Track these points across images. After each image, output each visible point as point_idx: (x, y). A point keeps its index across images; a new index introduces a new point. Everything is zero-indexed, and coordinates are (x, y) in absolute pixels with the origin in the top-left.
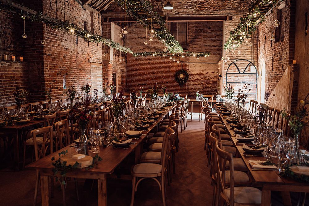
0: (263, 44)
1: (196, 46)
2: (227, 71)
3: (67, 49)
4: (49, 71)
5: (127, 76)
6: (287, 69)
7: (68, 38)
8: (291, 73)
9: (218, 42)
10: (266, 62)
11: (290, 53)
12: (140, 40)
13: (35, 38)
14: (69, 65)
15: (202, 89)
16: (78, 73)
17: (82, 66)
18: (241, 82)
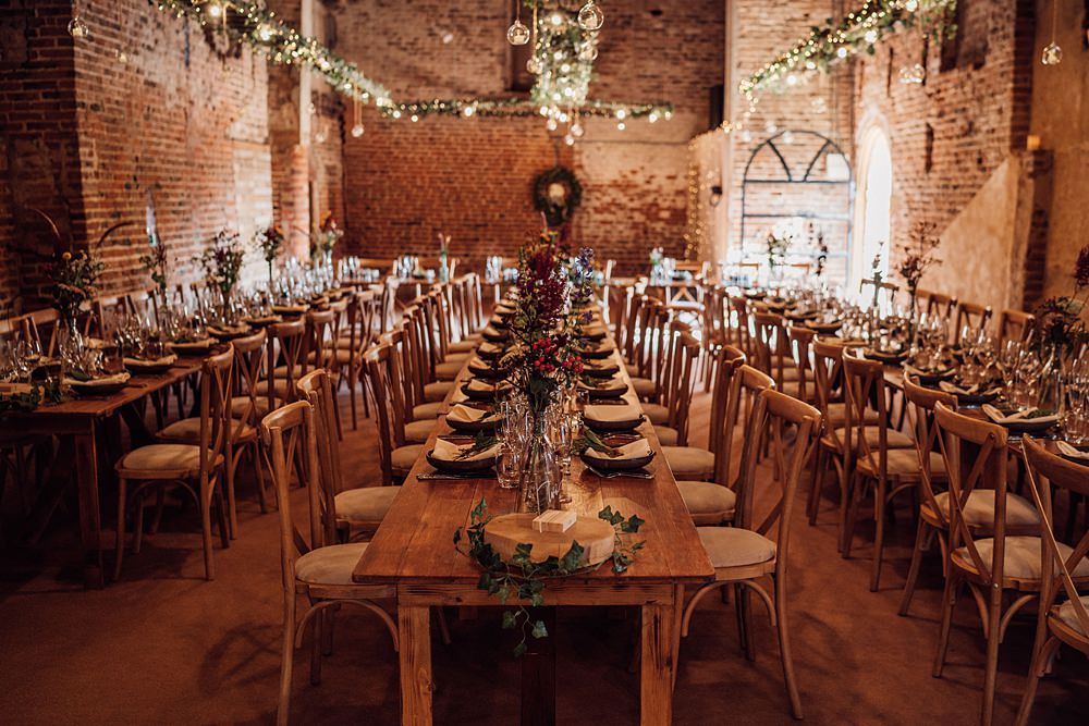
0: (879, 75)
1: (609, 80)
2: (745, 174)
3: (153, 85)
4: (97, 175)
5: (346, 192)
6: (1004, 167)
7: (156, 42)
8: (1021, 183)
9: (689, 64)
10: (897, 140)
11: (1015, 109)
12: (394, 52)
13: (35, 35)
14: (162, 148)
15: (631, 239)
16: (194, 180)
17: (206, 153)
18: (794, 211)
